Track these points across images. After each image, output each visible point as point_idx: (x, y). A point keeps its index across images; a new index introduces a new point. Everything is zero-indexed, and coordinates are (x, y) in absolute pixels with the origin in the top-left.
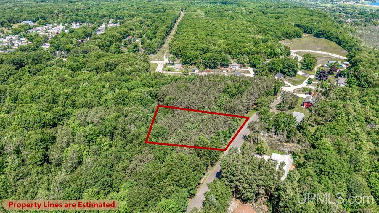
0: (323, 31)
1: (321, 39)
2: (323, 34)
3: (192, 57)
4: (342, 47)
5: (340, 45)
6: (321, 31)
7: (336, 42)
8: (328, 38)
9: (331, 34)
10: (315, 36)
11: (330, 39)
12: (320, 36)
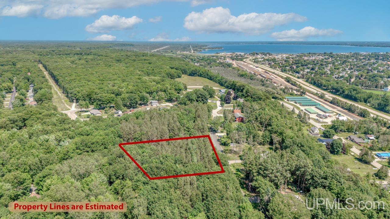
0: (195, 71)
1: (195, 77)
2: (196, 73)
3: (109, 100)
4: (213, 81)
5: (211, 80)
6: (194, 71)
7: (208, 78)
8: (200, 75)
9: (202, 72)
10: (190, 75)
11: (202, 77)
12: (194, 75)
